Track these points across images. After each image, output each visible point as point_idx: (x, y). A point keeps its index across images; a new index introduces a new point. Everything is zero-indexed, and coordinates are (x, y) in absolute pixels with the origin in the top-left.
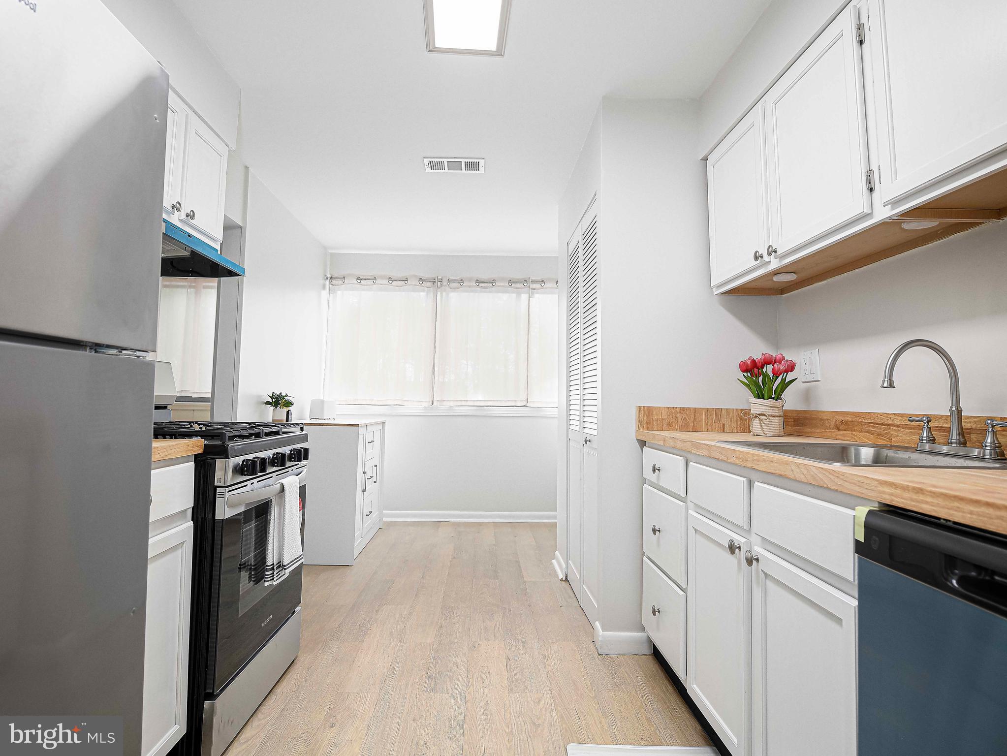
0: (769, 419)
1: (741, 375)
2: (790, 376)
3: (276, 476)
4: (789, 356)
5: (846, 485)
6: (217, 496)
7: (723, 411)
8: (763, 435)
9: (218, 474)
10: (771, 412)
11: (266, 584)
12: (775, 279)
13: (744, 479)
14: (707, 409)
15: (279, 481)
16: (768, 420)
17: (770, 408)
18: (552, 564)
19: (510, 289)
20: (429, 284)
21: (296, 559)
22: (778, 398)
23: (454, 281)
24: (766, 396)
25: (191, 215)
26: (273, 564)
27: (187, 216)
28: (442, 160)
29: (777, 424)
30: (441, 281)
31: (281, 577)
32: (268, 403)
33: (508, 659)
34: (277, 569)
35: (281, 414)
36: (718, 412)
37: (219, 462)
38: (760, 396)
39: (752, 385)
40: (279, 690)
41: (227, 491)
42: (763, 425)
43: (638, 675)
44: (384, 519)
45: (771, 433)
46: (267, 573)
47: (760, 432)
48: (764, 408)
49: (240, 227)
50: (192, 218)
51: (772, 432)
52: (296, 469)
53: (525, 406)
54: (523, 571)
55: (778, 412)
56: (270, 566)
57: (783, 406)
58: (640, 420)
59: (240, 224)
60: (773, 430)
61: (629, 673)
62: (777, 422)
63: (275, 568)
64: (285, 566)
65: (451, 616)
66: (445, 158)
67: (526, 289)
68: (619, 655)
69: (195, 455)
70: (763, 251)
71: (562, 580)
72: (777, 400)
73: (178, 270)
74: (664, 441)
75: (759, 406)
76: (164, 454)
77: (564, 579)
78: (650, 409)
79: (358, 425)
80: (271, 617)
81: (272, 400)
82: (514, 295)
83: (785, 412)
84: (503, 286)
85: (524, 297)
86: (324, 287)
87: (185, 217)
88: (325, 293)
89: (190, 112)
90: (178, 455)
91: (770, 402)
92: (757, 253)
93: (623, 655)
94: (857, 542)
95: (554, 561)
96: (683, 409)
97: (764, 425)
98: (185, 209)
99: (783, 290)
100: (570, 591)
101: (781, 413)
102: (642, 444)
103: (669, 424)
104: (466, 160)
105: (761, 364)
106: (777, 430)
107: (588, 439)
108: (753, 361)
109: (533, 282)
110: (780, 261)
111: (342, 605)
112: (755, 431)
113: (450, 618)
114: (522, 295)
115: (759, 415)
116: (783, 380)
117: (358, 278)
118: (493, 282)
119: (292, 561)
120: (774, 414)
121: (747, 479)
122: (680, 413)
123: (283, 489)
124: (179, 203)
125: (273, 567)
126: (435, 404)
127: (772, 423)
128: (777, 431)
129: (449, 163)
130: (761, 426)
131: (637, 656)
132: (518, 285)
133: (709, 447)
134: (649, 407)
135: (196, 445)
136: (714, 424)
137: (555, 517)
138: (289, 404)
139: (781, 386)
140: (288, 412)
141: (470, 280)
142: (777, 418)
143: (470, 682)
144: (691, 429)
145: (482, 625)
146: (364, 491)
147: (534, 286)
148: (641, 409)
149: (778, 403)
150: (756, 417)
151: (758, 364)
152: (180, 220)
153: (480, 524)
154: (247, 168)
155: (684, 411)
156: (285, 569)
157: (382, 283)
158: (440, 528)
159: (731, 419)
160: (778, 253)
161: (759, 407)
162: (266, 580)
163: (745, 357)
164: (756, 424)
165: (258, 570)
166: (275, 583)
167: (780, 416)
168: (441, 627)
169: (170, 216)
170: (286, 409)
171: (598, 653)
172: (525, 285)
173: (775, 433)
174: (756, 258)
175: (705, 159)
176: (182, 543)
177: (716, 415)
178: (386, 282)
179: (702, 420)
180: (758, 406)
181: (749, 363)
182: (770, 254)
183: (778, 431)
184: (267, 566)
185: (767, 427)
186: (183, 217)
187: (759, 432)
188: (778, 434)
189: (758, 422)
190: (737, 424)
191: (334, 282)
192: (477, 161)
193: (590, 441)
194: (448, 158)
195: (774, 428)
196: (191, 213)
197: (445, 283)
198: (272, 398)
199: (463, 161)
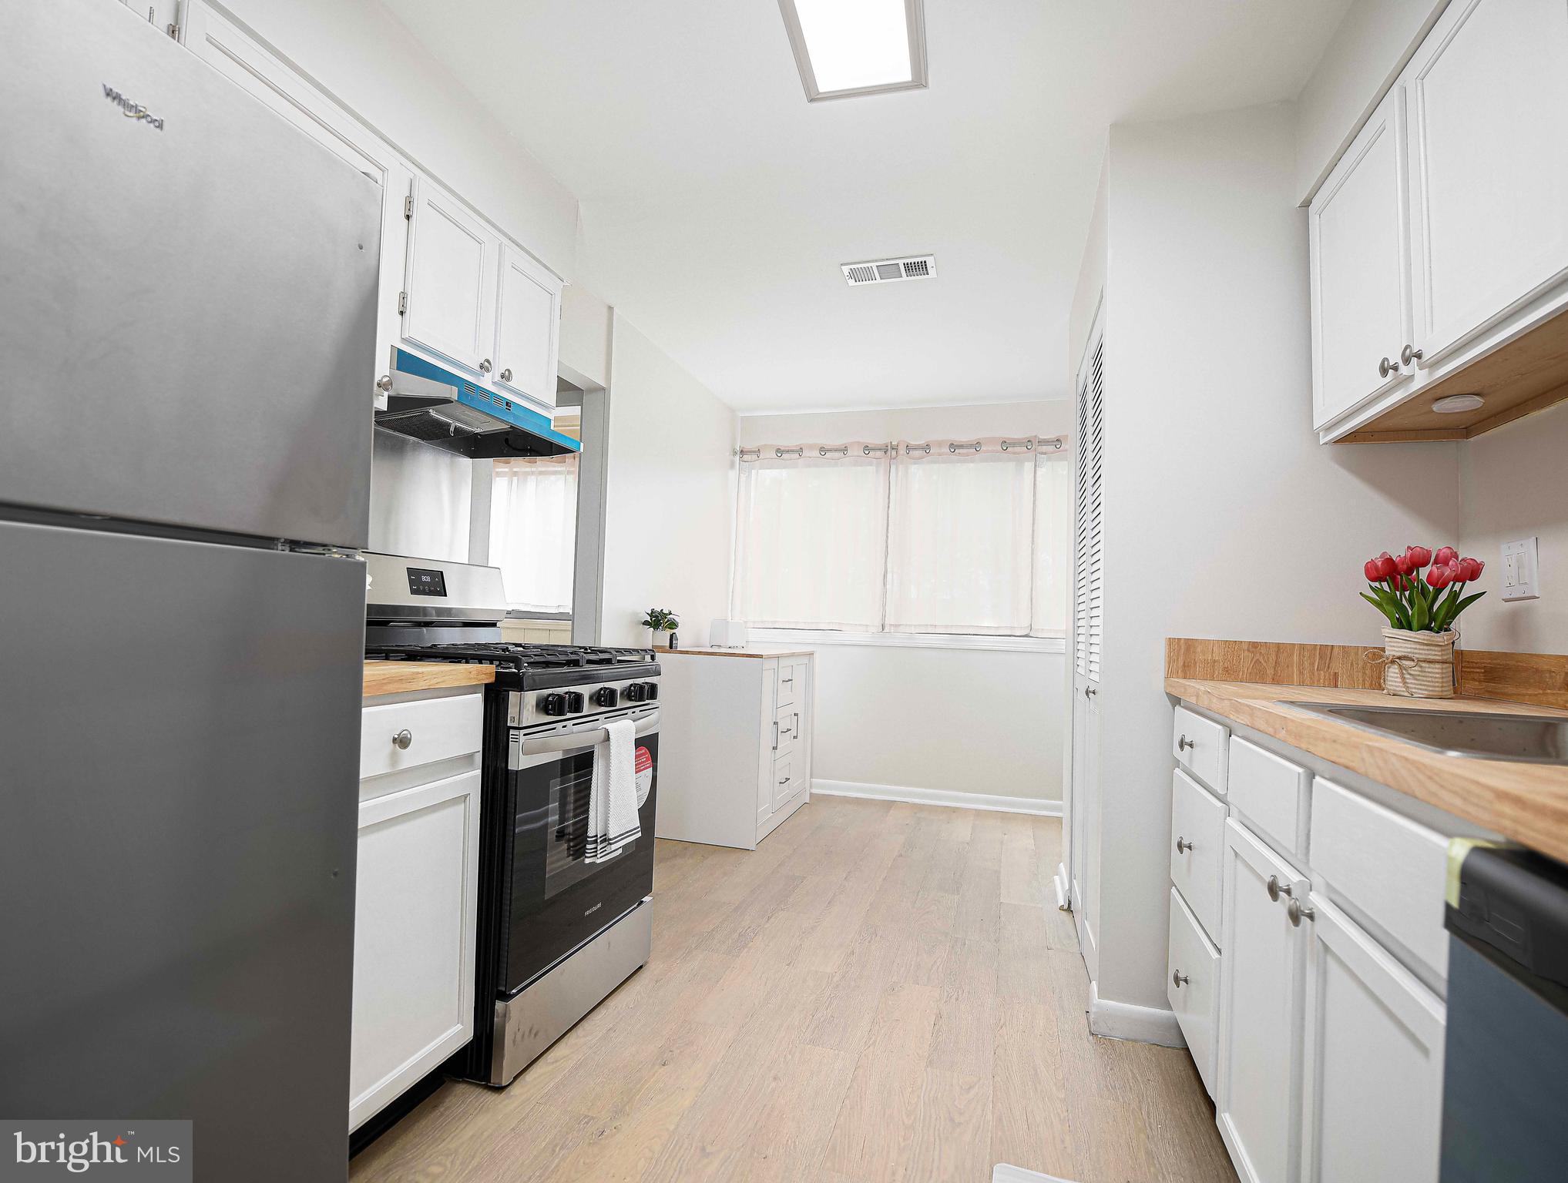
0: (1421, 667)
1: (1365, 585)
2: (1470, 588)
3: (605, 718)
4: (1468, 552)
5: (1444, 794)
6: (511, 740)
7: (1336, 650)
8: (1406, 694)
9: (512, 711)
10: (1425, 654)
11: (587, 861)
12: (1436, 407)
13: (1301, 770)
14: (1302, 647)
15: (604, 726)
16: (1416, 668)
17: (1422, 647)
18: (1053, 881)
19: (1004, 455)
20: (879, 454)
21: (627, 832)
22: (1444, 627)
23: (916, 448)
24: (1415, 624)
25: (506, 376)
26: (597, 836)
27: (502, 377)
28: (869, 265)
29: (1437, 676)
30: (895, 448)
31: (608, 854)
32: (646, 623)
33: (939, 1016)
34: (602, 842)
35: (663, 637)
36: (1325, 653)
37: (513, 696)
38: (1403, 623)
39: (1387, 604)
40: (612, 1003)
41: (522, 735)
42: (1407, 676)
43: (1152, 1078)
44: (815, 791)
45: (1424, 692)
46: (588, 846)
47: (1401, 689)
48: (1409, 646)
49: (604, 389)
50: (508, 379)
51: (1426, 690)
52: (641, 711)
53: (1026, 636)
54: (1002, 887)
55: (1440, 653)
56: (592, 837)
57: (1453, 643)
58: (1170, 661)
59: (603, 384)
60: (1428, 686)
61: (1135, 1071)
62: (1437, 675)
63: (599, 841)
64: (610, 840)
65: (871, 938)
66: (873, 261)
67: (1031, 454)
68: (1127, 1040)
69: (486, 684)
70: (1395, 358)
71: (1061, 908)
72: (1438, 632)
73: (514, 449)
74: (1198, 696)
75: (1399, 642)
76: (435, 681)
77: (1066, 907)
78: (1190, 645)
79: (761, 656)
80: (599, 905)
81: (651, 619)
82: (1012, 465)
83: (1459, 655)
84: (992, 451)
85: (1029, 466)
86: (732, 465)
87: (500, 379)
88: (733, 474)
89: (505, 241)
90: (457, 684)
91: (1423, 635)
92: (1386, 363)
93: (1135, 1041)
94: (1448, 907)
95: (1056, 878)
96: (1254, 646)
97: (1409, 676)
98: (498, 369)
99: (1465, 429)
100: (1071, 925)
101: (1449, 657)
102: (1176, 701)
103: (1226, 670)
104: (906, 261)
105: (1405, 566)
106: (1438, 687)
107: (1091, 689)
108: (1389, 561)
109: (1042, 442)
110: (1430, 374)
111: (724, 903)
112: (1391, 688)
113: (869, 942)
114: (1026, 463)
115: (1399, 658)
116: (1454, 595)
117: (778, 450)
118: (976, 446)
119: (622, 835)
120: (1430, 657)
121: (1305, 772)
122: (1248, 650)
123: (607, 738)
124: (488, 361)
125: (597, 840)
126: (887, 629)
127: (1428, 674)
128: (1437, 689)
129: (880, 268)
130: (1403, 678)
131: (1159, 1047)
132: (1017, 449)
133: (1252, 710)
134: (1187, 640)
135: (486, 672)
136: (1316, 673)
137: (1059, 809)
138: (673, 625)
139: (1446, 605)
140: (672, 636)
141: (940, 444)
142: (1437, 666)
143: (872, 1040)
144: (1269, 679)
145: (915, 959)
146: (775, 748)
147: (1044, 448)
148: (1173, 643)
149: (1442, 638)
150: (1393, 662)
151: (1400, 566)
152: (494, 383)
153: (954, 810)
154: (610, 308)
155: (1256, 648)
156: (611, 844)
157: (811, 456)
158: (891, 811)
159: (1352, 664)
160: (1425, 357)
161: (1399, 645)
162: (587, 855)
163: (1375, 555)
164: (1392, 675)
165: (577, 839)
166: (599, 861)
167: (1443, 662)
168: (853, 953)
169: (479, 379)
170: (668, 632)
171: (1090, 1031)
172: (1029, 447)
173: (1431, 693)
174: (1384, 371)
175: (1307, 204)
176: (466, 796)
177: (1321, 657)
178: (816, 453)
179: (1292, 666)
180: (1396, 642)
181: (1380, 563)
182: (1407, 361)
183: (1440, 689)
184: (589, 837)
185: (1415, 682)
186: (498, 378)
187: (1398, 689)
188: (1440, 694)
189: (1397, 671)
190: (1364, 673)
191: (746, 457)
192: (923, 259)
193: (1094, 693)
194: (876, 261)
195: (1431, 684)
196: (507, 372)
197: (902, 450)
198: (651, 615)
199: (901, 262)
